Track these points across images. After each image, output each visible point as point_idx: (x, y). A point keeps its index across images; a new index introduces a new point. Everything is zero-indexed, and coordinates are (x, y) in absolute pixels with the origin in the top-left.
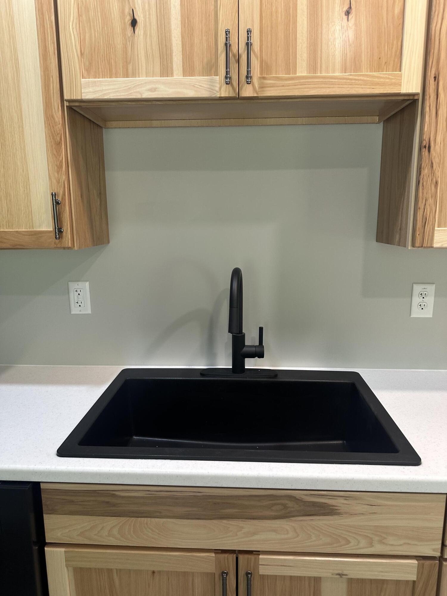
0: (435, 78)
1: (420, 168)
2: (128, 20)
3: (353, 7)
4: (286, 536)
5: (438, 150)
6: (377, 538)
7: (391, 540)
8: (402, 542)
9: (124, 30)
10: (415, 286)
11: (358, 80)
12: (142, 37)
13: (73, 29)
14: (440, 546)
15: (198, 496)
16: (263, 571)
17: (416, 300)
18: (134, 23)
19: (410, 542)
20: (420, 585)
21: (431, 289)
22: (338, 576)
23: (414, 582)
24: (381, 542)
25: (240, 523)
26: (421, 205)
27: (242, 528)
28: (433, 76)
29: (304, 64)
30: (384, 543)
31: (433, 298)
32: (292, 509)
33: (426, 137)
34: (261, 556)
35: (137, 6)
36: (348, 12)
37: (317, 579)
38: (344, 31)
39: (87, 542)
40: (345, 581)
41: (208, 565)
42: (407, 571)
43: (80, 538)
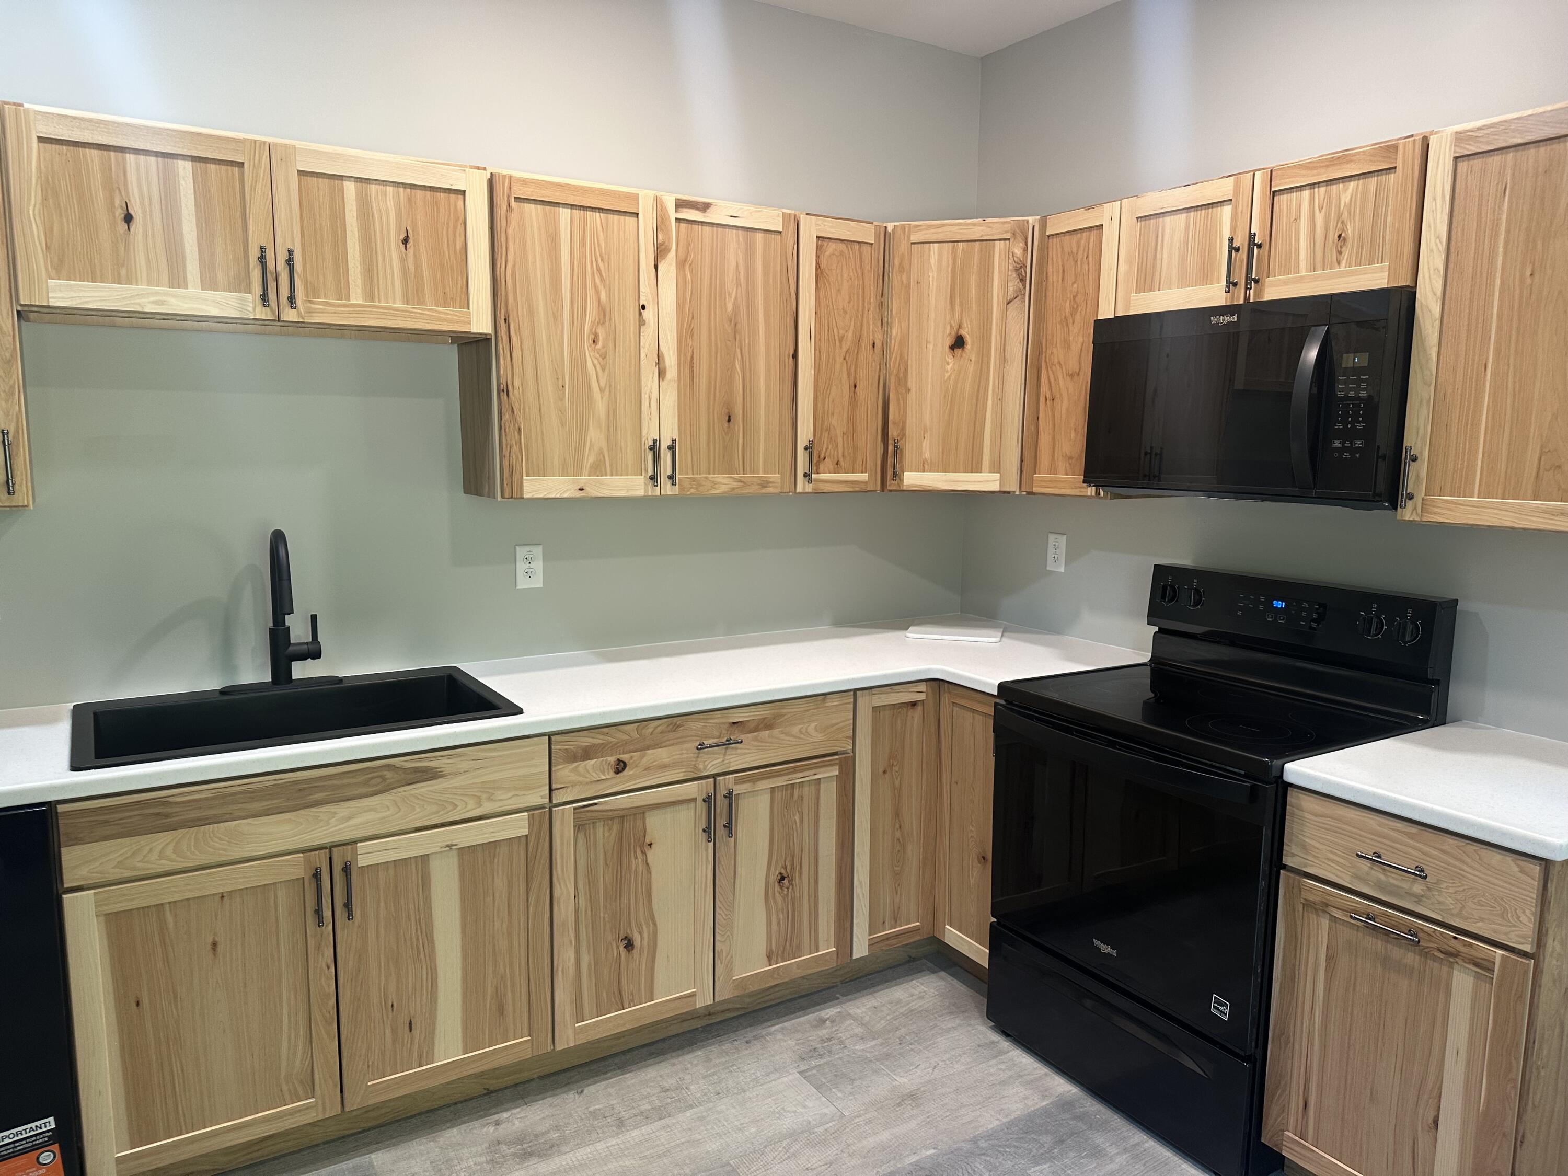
0: (505, 320)
1: (501, 413)
2: (120, 214)
3: (410, 236)
4: (388, 813)
5: (517, 395)
6: (484, 796)
7: (499, 795)
8: (510, 795)
9: (113, 225)
10: (518, 548)
11: (423, 314)
12: (140, 237)
14: (547, 791)
15: (279, 784)
16: (362, 861)
17: (521, 566)
18: (128, 218)
19: (517, 793)
20: (533, 838)
21: (538, 551)
22: (448, 849)
23: (526, 836)
24: (490, 799)
25: (331, 808)
26: (506, 453)
27: (335, 813)
28: (503, 318)
29: (359, 291)
30: (492, 800)
31: (541, 563)
32: (393, 780)
33: (502, 380)
34: (358, 845)
35: (132, 199)
36: (405, 241)
37: (424, 859)
38: (403, 260)
39: (127, 874)
40: (455, 853)
41: (296, 868)
42: (518, 826)
43: (117, 870)
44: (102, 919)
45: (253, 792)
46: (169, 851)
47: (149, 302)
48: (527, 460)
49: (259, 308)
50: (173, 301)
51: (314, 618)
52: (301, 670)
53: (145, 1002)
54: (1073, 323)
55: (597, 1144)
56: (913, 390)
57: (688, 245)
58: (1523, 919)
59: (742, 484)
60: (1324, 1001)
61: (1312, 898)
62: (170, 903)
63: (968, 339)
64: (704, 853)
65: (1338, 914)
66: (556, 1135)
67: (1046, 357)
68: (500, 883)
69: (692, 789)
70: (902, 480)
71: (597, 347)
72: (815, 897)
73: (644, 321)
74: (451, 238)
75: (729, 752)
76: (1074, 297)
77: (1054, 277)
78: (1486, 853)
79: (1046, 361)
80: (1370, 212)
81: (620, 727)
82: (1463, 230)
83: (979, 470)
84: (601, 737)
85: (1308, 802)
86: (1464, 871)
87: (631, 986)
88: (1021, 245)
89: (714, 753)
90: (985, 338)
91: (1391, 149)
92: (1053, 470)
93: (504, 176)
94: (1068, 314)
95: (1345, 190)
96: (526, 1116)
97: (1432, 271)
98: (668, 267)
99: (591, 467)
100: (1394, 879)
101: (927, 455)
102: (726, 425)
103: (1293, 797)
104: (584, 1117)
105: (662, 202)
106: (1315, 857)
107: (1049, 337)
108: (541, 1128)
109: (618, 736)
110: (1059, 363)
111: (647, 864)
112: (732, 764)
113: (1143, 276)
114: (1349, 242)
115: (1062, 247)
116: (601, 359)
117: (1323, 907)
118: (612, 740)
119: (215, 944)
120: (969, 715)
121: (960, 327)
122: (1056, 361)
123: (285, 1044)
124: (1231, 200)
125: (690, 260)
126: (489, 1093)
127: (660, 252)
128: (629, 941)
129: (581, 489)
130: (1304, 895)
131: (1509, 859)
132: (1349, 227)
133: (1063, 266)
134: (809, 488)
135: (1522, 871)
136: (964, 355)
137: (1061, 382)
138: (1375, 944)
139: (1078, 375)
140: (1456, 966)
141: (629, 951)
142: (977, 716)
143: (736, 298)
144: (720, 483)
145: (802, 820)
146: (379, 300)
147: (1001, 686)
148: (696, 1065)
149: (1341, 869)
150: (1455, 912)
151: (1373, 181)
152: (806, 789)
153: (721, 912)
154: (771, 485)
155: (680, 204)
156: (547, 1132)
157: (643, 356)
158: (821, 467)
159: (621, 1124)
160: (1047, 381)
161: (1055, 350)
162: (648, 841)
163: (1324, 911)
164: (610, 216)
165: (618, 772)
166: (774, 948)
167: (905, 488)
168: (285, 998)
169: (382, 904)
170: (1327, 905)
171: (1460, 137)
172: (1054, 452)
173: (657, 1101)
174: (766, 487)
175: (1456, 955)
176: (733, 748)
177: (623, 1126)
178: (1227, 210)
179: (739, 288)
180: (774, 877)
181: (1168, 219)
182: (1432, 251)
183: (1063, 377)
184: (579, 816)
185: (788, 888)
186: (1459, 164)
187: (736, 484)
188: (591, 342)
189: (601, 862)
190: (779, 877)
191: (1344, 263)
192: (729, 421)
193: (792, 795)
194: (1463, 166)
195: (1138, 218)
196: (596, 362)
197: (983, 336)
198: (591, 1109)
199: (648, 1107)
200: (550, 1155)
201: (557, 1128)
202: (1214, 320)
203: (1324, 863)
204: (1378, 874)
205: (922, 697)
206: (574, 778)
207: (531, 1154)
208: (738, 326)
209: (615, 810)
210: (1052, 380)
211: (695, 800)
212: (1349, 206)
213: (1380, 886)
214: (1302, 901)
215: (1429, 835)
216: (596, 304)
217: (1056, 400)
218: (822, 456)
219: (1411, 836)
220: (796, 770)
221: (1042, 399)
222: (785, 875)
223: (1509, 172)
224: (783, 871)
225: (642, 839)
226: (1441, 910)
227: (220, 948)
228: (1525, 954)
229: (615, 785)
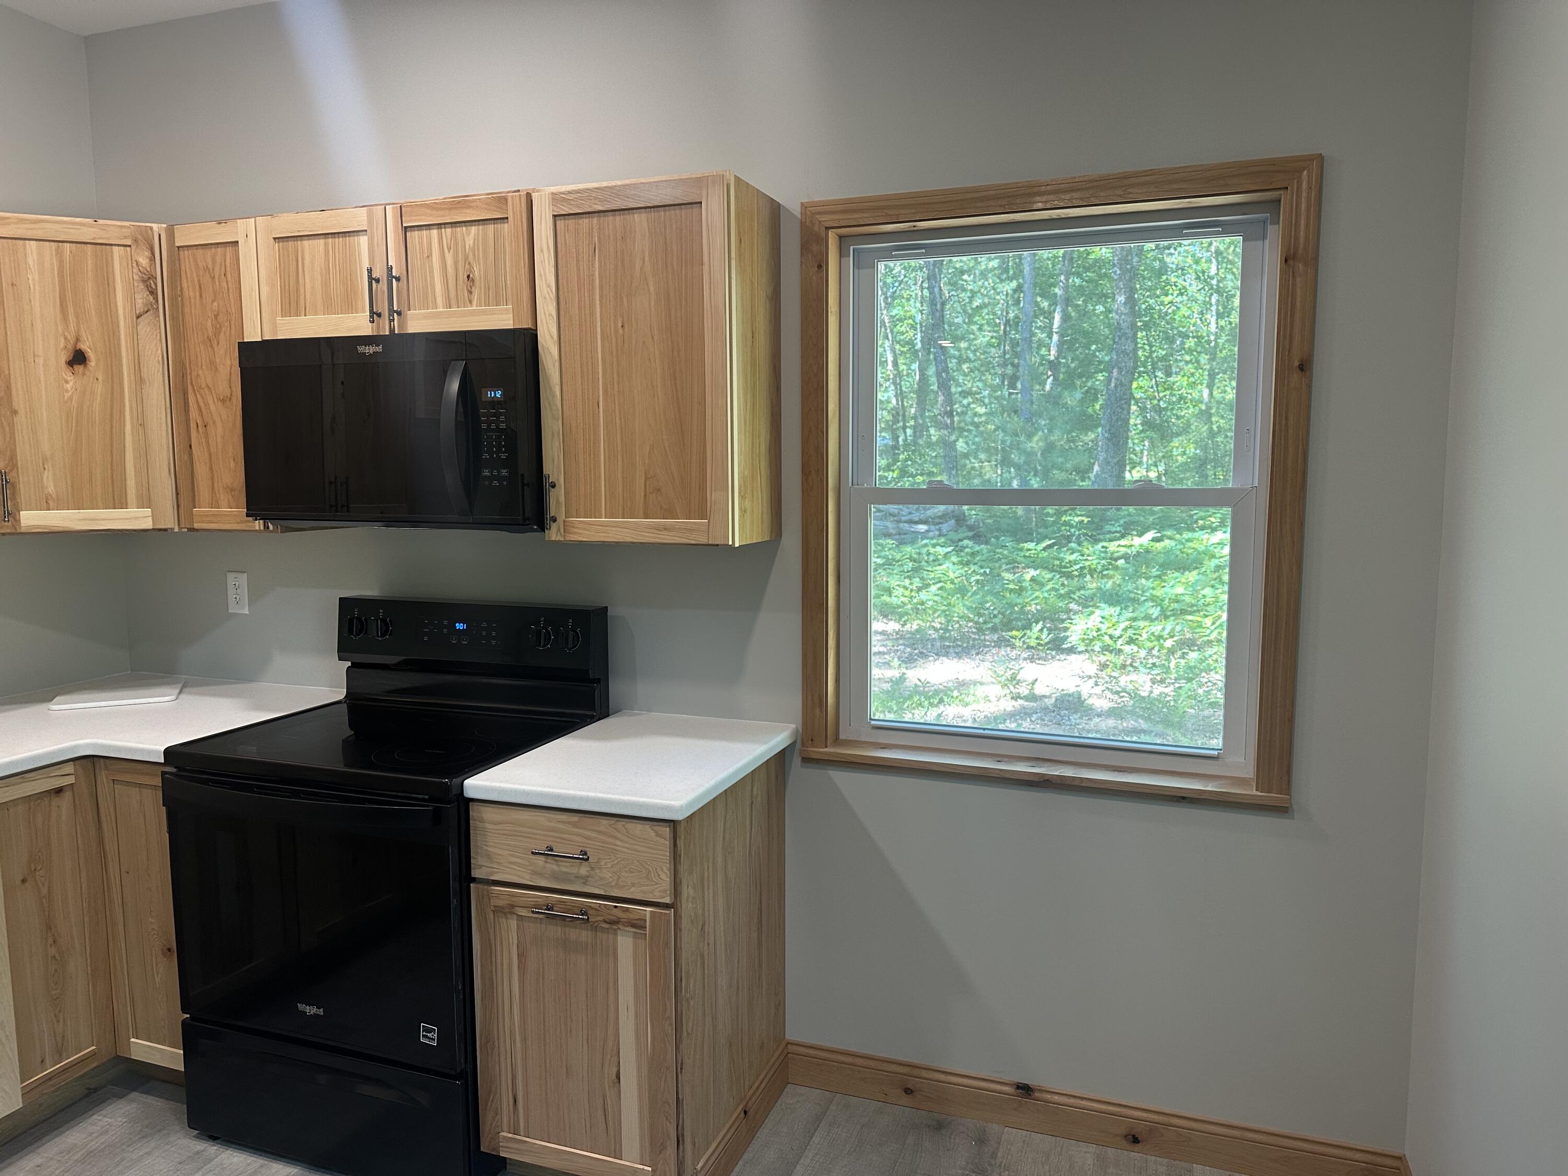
54: (218, 343)
56: (22, 412)
58: (663, 876)
60: (520, 998)
61: (500, 903)
63: (91, 355)
65: (523, 912)
67: (191, 379)
70: (18, 521)
76: (216, 316)
77: (190, 292)
78: (632, 826)
79: (192, 384)
80: (491, 257)
82: (567, 282)
83: (123, 505)
85: (488, 814)
86: (616, 845)
88: (147, 254)
90: (112, 354)
91: (501, 200)
92: (215, 504)
94: (210, 334)
95: (469, 233)
97: (547, 316)
100: (566, 867)
101: (51, 489)
103: (475, 812)
106: (499, 863)
107: (193, 358)
110: (208, 386)
113: (287, 300)
114: (477, 282)
115: (195, 261)
117: (508, 910)
120: (134, 791)
121: (78, 340)
122: (203, 385)
124: (366, 231)
130: (494, 902)
131: (647, 827)
132: (475, 269)
133: (199, 281)
135: (658, 835)
136: (87, 373)
137: (212, 407)
138: (555, 931)
139: (230, 399)
140: (619, 932)
142: (145, 791)
147: (168, 752)
149: (522, 870)
150: (613, 884)
151: (491, 228)
160: (196, 406)
161: (200, 372)
163: (511, 913)
167: (23, 530)
170: (513, 906)
171: (556, 198)
172: (213, 483)
175: (617, 922)
178: (364, 240)
181: (306, 243)
182: (545, 298)
183: (214, 402)
186: (557, 222)
191: (475, 303)
194: (561, 223)
195: (275, 239)
197: (110, 352)
202: (361, 349)
203: (508, 867)
204: (552, 866)
205: (71, 780)
210: (202, 404)
212: (473, 249)
213: (555, 876)
214: (492, 908)
215: (588, 820)
217: (208, 427)
219: (574, 825)
221: (193, 426)
223: (596, 234)
226: (602, 885)
228: (667, 906)
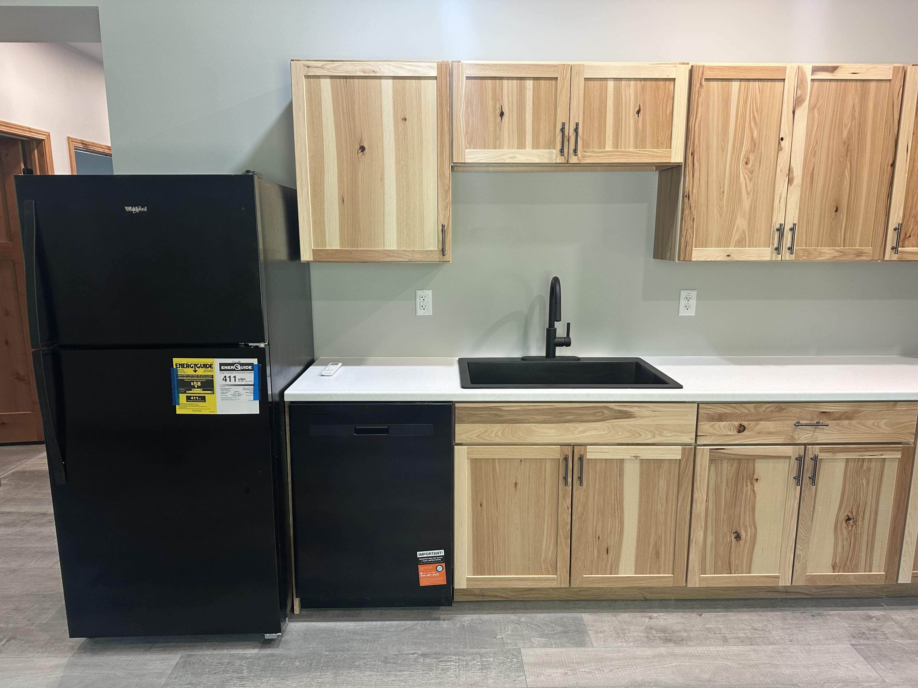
0: (692, 153)
1: (683, 210)
2: (498, 112)
3: (641, 108)
4: (604, 433)
5: (694, 199)
6: (657, 432)
7: (666, 433)
8: (672, 434)
9: (495, 118)
10: (682, 292)
11: (644, 154)
12: (506, 123)
13: (462, 117)
14: (694, 436)
15: (551, 408)
16: (589, 456)
17: (683, 302)
18: (502, 114)
19: (676, 434)
20: (684, 462)
21: (694, 294)
22: (635, 458)
23: (680, 459)
24: (660, 435)
25: (576, 425)
26: (684, 233)
27: (577, 428)
28: (691, 152)
29: (611, 143)
30: (661, 435)
31: (695, 301)
32: (607, 415)
33: (686, 190)
34: (588, 447)
35: (504, 104)
36: (638, 112)
37: (622, 461)
38: (636, 123)
39: (482, 441)
40: (638, 461)
41: (555, 453)
42: (675, 453)
43: (477, 439)
44: (469, 460)
45: (539, 410)
46: (499, 433)
47: (508, 158)
48: (696, 238)
49: (559, 156)
50: (518, 156)
51: (569, 325)
52: (560, 352)
53: (484, 505)
55: (711, 647)
57: (818, 96)
59: (842, 254)
62: (498, 459)
64: (793, 492)
66: (685, 634)
68: (662, 484)
69: (788, 450)
71: (748, 166)
72: (873, 536)
73: (781, 148)
74: (664, 107)
75: (817, 430)
81: (743, 404)
84: (731, 409)
87: (737, 562)
89: (806, 430)
93: (699, 67)
96: (667, 619)
98: (802, 112)
99: (736, 242)
102: (834, 214)
104: (702, 629)
105: (803, 70)
108: (675, 628)
109: (743, 410)
111: (754, 491)
112: (819, 439)
116: (749, 174)
118: (738, 411)
119: (516, 484)
123: (545, 543)
125: (819, 105)
126: (646, 600)
127: (798, 102)
128: (738, 534)
129: (728, 256)
134: (895, 257)
141: (737, 541)
143: (850, 128)
144: (826, 253)
145: (868, 484)
146: (621, 147)
148: (776, 620)
152: (873, 464)
153: (801, 531)
154: (864, 255)
155: (815, 70)
156: (680, 631)
157: (778, 170)
158: (907, 242)
159: (725, 640)
162: (755, 477)
164: (766, 83)
165: (739, 432)
166: (838, 561)
168: (546, 519)
169: (597, 481)
173: (749, 634)
174: (860, 256)
176: (820, 428)
177: (727, 641)
179: (854, 121)
180: (843, 517)
184: (713, 454)
185: (852, 526)
187: (837, 254)
188: (744, 163)
189: (724, 484)
190: (847, 518)
192: (836, 211)
193: (862, 466)
196: (746, 176)
198: (707, 626)
199: (743, 635)
200: (681, 644)
201: (686, 631)
206: (711, 431)
207: (670, 640)
208: (849, 148)
209: (736, 455)
211: (790, 457)
216: (750, 139)
218: (908, 235)
220: (867, 450)
222: (851, 517)
224: (850, 514)
225: (752, 475)
227: (519, 486)
229: (737, 440)
